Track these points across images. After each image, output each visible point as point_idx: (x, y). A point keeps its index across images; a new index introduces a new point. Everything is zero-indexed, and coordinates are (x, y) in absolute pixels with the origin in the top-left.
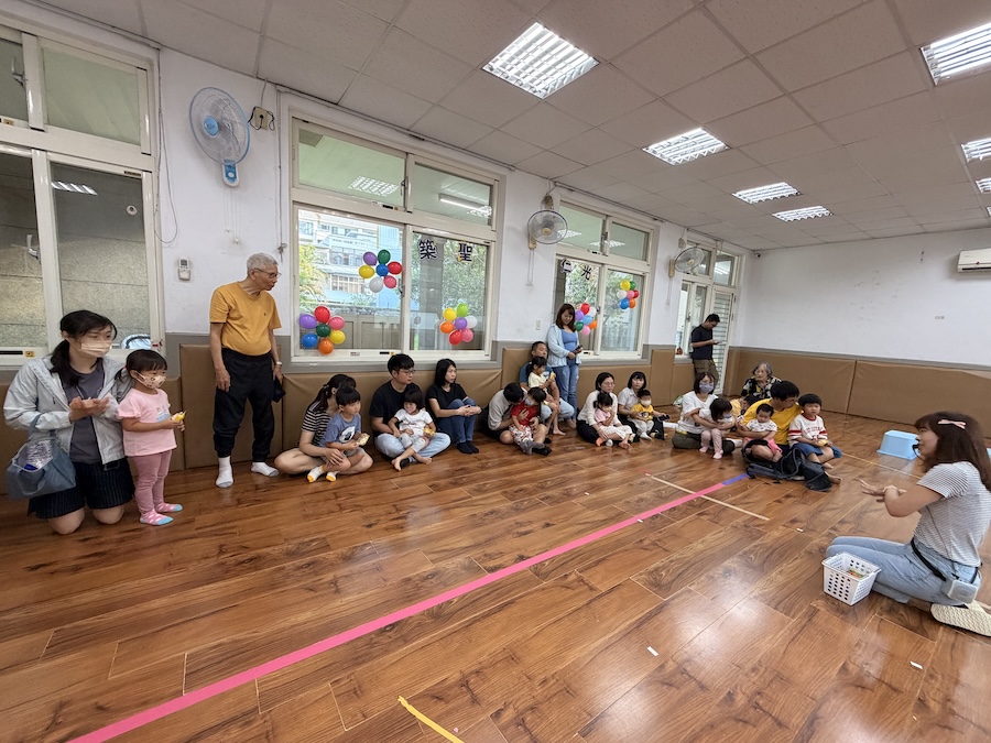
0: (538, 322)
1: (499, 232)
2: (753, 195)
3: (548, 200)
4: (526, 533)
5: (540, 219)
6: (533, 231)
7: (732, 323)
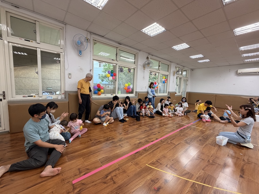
0: (146, 87)
1: (137, 65)
2: (193, 57)
3: (148, 58)
4: (155, 134)
5: (147, 63)
6: (145, 65)
7: (187, 86)
